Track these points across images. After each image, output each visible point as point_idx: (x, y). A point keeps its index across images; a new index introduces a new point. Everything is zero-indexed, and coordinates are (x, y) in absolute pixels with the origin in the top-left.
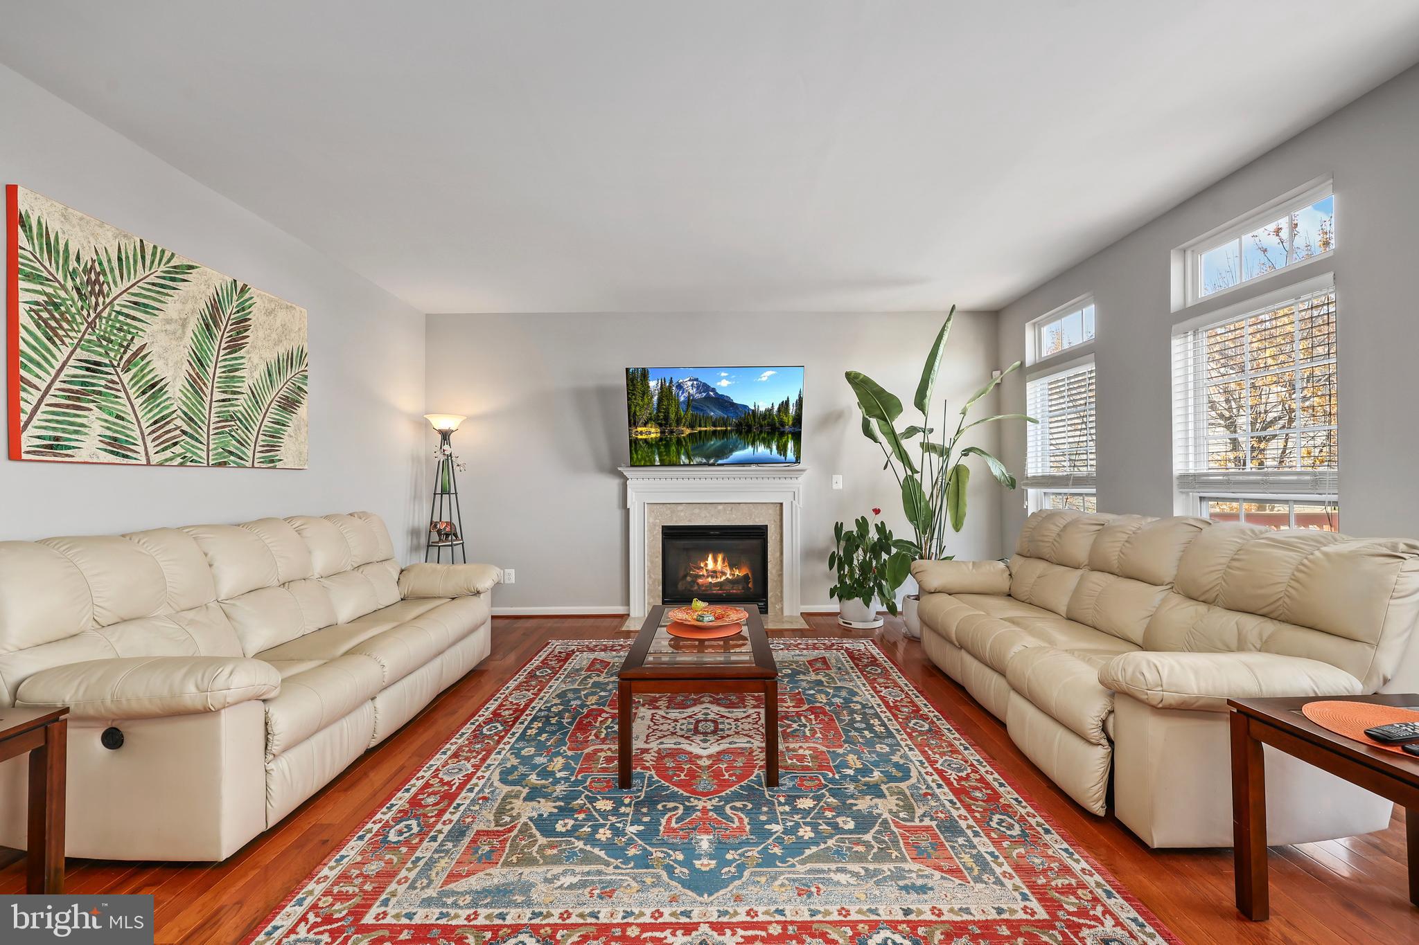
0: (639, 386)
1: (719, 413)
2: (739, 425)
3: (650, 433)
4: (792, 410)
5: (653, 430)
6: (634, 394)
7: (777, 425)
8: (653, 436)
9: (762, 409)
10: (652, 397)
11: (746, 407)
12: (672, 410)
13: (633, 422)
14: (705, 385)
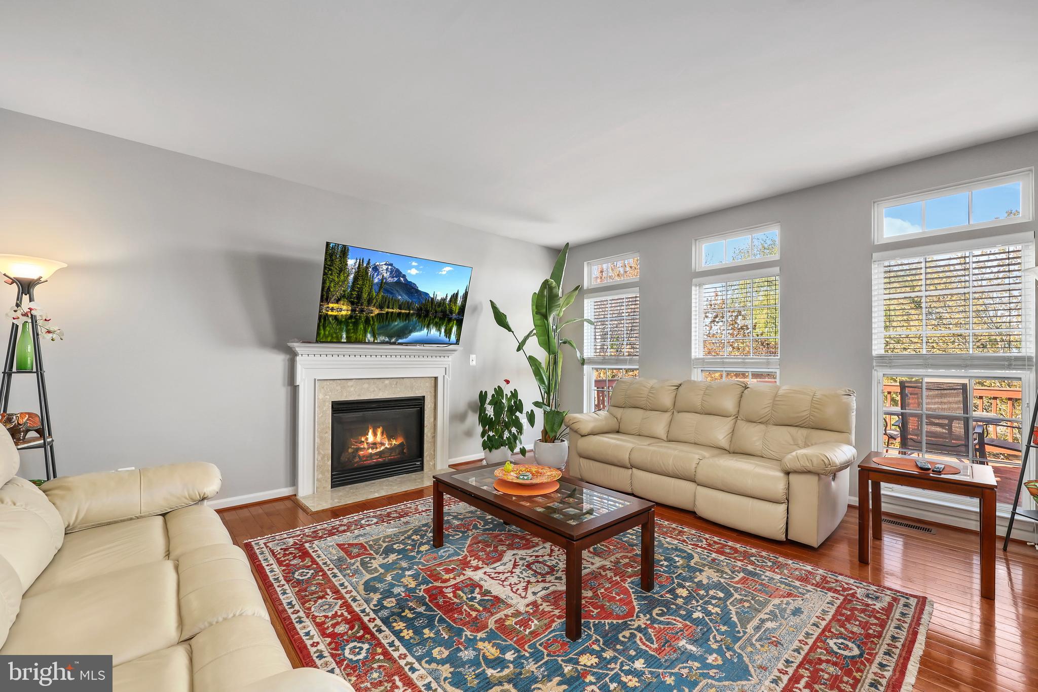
0: (337, 262)
1: (406, 298)
2: (420, 310)
3: (341, 310)
4: (459, 301)
5: (344, 307)
6: (330, 270)
7: (448, 312)
8: (344, 313)
9: (439, 298)
10: (348, 276)
11: (427, 294)
12: (366, 290)
13: (325, 298)
14: (398, 271)
